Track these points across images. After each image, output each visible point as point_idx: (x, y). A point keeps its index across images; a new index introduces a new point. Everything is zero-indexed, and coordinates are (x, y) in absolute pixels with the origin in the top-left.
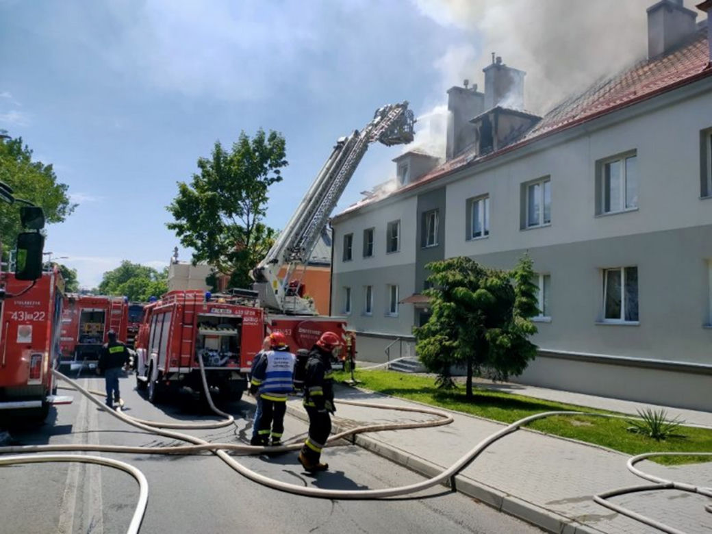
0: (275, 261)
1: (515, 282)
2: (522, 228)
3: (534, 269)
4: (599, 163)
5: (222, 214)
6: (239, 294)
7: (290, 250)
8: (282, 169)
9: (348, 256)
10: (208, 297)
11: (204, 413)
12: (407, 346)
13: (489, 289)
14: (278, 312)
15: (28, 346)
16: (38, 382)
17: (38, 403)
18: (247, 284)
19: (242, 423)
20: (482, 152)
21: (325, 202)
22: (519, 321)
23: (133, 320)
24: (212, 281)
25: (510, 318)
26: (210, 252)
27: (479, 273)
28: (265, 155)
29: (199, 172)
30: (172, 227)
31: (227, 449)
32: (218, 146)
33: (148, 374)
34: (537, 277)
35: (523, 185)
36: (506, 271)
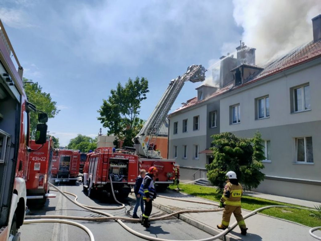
0: (143, 135)
1: (253, 144)
2: (256, 119)
3: (262, 138)
4: (291, 89)
5: (120, 113)
6: (127, 149)
7: (150, 129)
8: (146, 94)
9: (176, 132)
10: (114, 151)
11: (112, 203)
12: (203, 173)
13: (241, 147)
14: (144, 157)
15: (39, 172)
16: (42, 187)
17: (42, 197)
18: (131, 144)
19: (128, 207)
20: (236, 85)
21: (166, 108)
22: (255, 162)
23: (82, 161)
24: (116, 143)
25: (251, 161)
26: (115, 130)
27: (236, 140)
28: (139, 88)
29: (111, 95)
30: (100, 119)
31: (122, 219)
32: (119, 85)
33: (88, 184)
34: (264, 141)
35: (256, 99)
36: (249, 139)
